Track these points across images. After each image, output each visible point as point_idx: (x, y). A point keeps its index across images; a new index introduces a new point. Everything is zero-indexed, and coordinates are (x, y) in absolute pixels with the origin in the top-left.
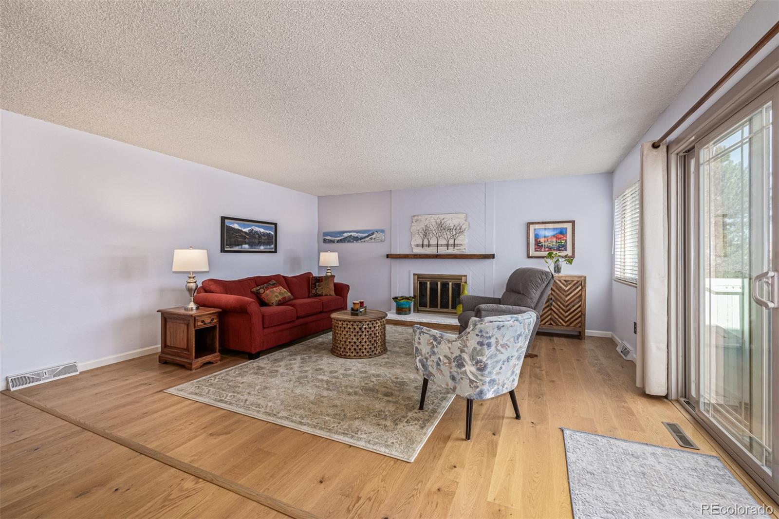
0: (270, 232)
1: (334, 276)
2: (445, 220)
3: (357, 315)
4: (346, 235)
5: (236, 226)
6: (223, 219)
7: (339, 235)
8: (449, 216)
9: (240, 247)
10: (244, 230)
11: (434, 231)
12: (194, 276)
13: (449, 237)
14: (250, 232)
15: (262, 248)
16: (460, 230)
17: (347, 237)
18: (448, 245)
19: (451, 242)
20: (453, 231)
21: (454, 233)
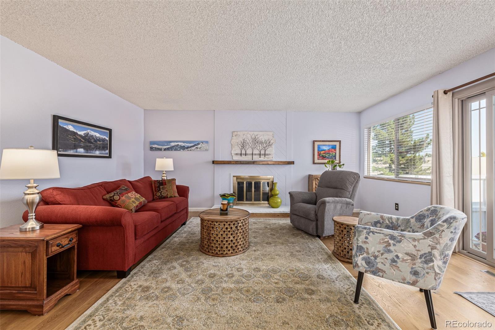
0: (105, 137)
1: (174, 180)
2: (258, 136)
3: (226, 214)
4: (173, 144)
5: (70, 128)
6: (56, 118)
7: (166, 144)
8: (261, 133)
9: (75, 150)
10: (79, 133)
11: (250, 144)
12: (35, 185)
13: (261, 148)
14: (85, 136)
15: (97, 153)
16: (269, 144)
17: (174, 146)
18: (260, 155)
19: (263, 152)
20: (264, 144)
21: (265, 146)
